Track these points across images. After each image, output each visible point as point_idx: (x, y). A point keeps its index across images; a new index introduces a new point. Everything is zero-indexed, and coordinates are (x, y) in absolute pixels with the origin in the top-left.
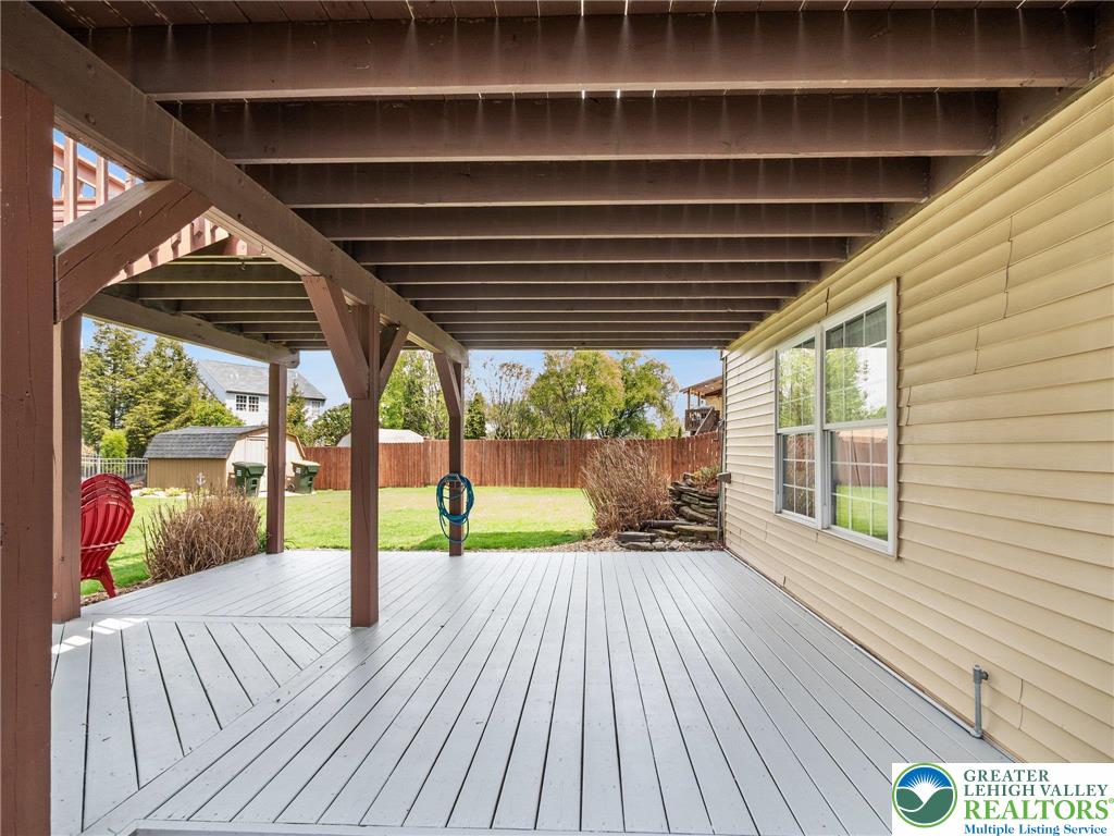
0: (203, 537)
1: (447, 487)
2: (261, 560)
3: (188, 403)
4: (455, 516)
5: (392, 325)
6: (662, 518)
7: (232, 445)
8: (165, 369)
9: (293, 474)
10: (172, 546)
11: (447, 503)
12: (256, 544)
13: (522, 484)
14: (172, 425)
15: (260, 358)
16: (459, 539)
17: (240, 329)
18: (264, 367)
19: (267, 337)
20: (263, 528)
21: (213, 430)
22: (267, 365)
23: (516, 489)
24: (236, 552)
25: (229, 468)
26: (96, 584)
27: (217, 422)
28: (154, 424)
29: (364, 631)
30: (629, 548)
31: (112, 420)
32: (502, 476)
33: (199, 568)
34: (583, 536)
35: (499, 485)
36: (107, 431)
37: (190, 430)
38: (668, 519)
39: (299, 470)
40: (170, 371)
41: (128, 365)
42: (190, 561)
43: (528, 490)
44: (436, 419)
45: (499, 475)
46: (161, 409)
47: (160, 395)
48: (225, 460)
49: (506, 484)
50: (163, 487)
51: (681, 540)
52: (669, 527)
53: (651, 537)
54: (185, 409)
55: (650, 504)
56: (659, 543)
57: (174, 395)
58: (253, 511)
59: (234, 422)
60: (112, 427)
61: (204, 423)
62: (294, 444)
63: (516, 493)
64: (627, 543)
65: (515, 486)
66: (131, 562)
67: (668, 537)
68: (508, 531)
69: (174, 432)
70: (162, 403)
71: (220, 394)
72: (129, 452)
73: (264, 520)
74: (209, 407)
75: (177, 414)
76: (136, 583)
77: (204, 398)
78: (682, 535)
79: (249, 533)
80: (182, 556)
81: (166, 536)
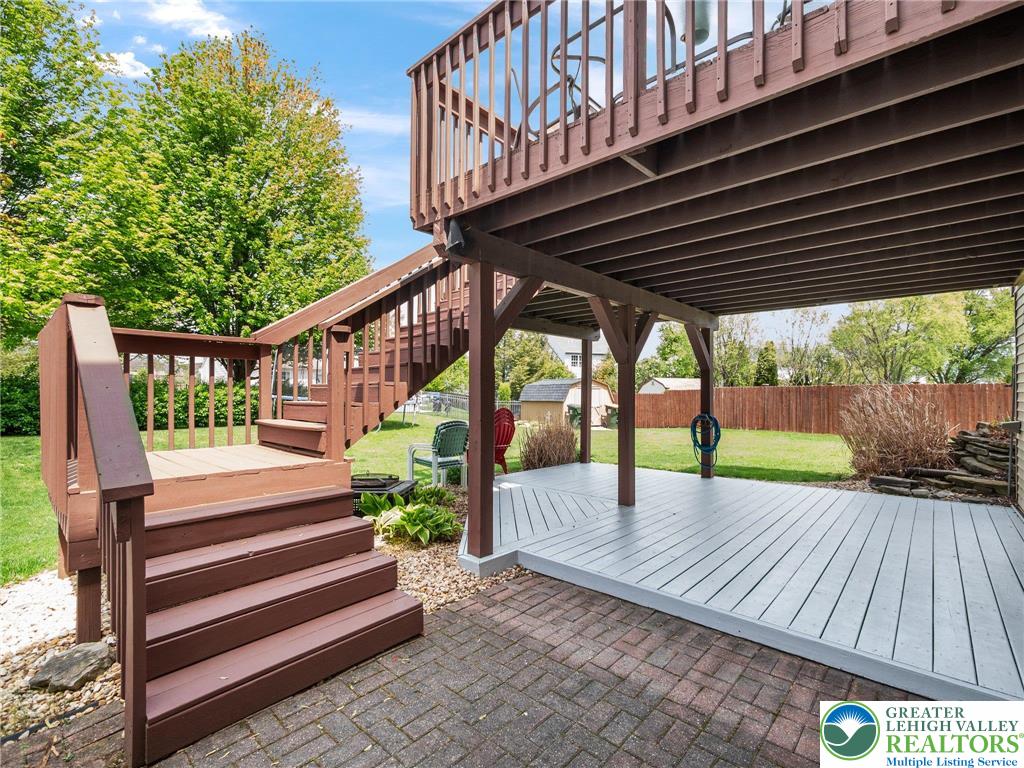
0: (547, 447)
1: (699, 424)
2: (577, 466)
3: (542, 364)
4: (707, 446)
5: (646, 313)
6: (934, 466)
7: (567, 392)
8: (530, 341)
9: (606, 414)
10: (532, 451)
11: (699, 436)
12: (574, 456)
13: (809, 430)
14: (533, 379)
15: (576, 337)
16: (709, 465)
17: (565, 321)
18: (579, 342)
19: (580, 323)
20: (578, 446)
21: (557, 381)
22: (580, 341)
23: (800, 434)
24: (563, 459)
25: (566, 409)
26: (500, 467)
27: (559, 375)
28: (524, 378)
29: (627, 509)
30: (881, 491)
31: (503, 376)
32: (786, 420)
33: (544, 466)
34: (839, 478)
35: (783, 430)
36: (501, 383)
37: (544, 382)
38: (943, 469)
39: (610, 411)
40: (533, 342)
41: (512, 341)
42: (540, 460)
43: (814, 436)
44: (724, 368)
45: (783, 420)
46: (528, 368)
47: (527, 359)
48: (562, 403)
49: (790, 429)
50: (529, 420)
51: (953, 491)
52: (941, 477)
53: (912, 484)
54: (541, 368)
55: (919, 451)
56: (923, 490)
57: (535, 358)
58: (573, 435)
59: (569, 375)
60: (503, 381)
61: (552, 377)
62: (606, 392)
63: (799, 438)
64: (881, 486)
65: (800, 431)
66: (513, 461)
67: (937, 486)
68: (766, 467)
69: (534, 384)
70: (528, 364)
71: (562, 355)
72: (511, 397)
73: (579, 440)
74: (554, 365)
75: (536, 371)
76: (516, 470)
77: (552, 359)
78: (955, 485)
79: (571, 448)
80: (537, 457)
81: (529, 446)
